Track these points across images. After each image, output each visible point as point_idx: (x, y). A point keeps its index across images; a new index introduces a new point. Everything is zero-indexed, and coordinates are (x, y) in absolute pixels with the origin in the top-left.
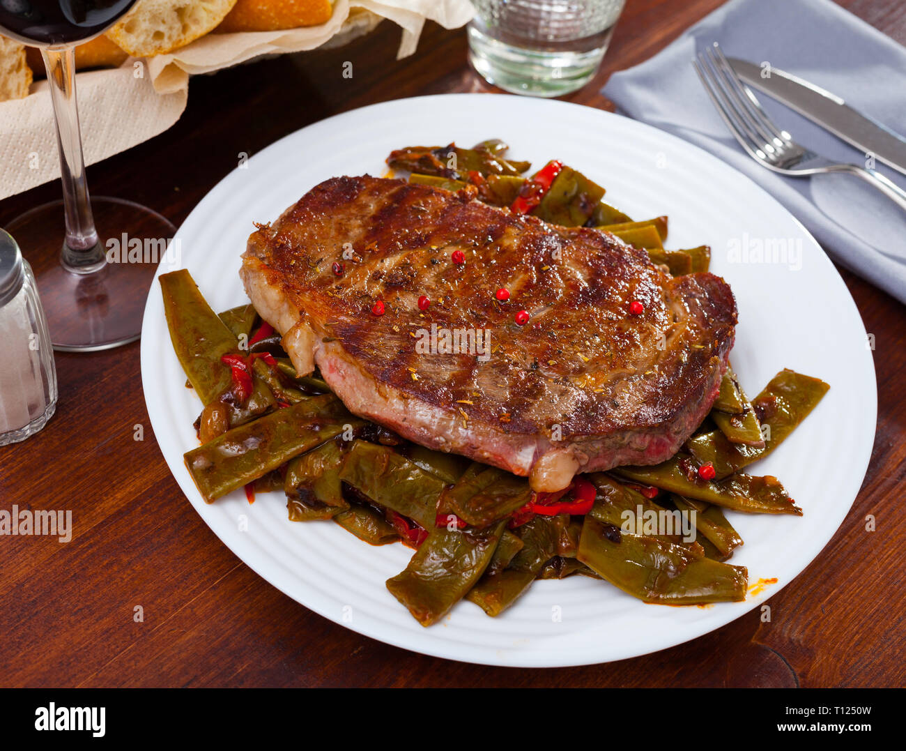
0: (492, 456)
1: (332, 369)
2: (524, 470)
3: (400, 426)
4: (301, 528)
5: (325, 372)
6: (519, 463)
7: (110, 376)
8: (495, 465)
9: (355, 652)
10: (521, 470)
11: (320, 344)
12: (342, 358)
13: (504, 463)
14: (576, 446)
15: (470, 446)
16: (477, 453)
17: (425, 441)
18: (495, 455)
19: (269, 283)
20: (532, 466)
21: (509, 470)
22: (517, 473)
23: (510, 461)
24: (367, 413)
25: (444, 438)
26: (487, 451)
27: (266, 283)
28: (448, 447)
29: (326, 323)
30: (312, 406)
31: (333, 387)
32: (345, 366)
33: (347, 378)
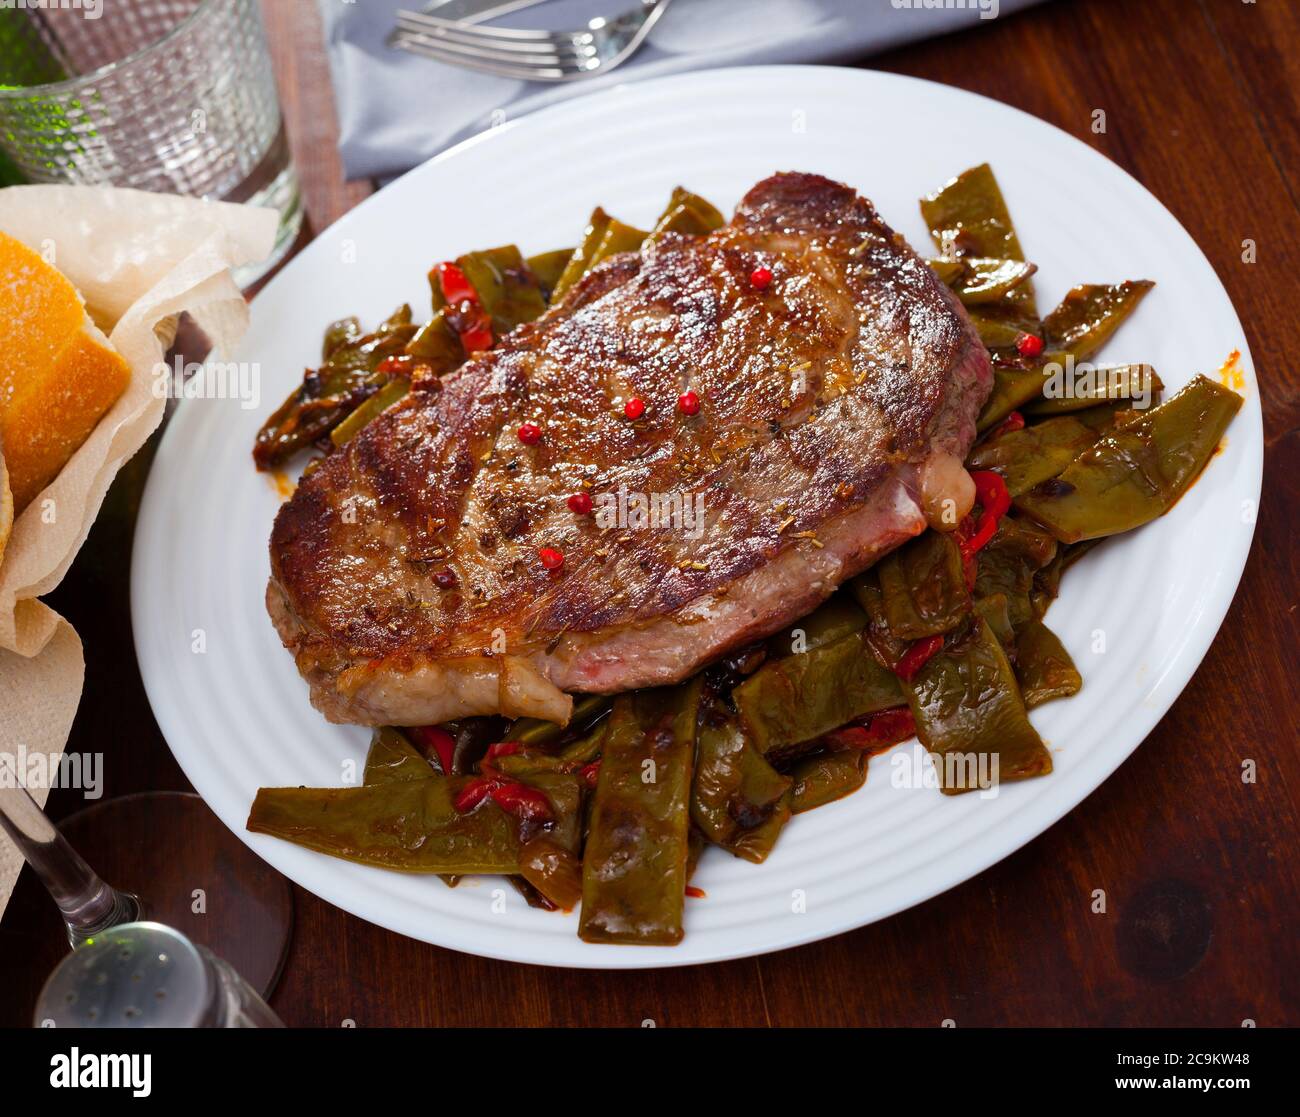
0: (881, 541)
1: (593, 670)
2: (919, 521)
3: (756, 625)
4: (778, 858)
5: (587, 684)
6: (910, 519)
7: (325, 1000)
8: (890, 549)
9: (994, 901)
10: (919, 524)
11: (547, 662)
12: (591, 645)
13: (899, 536)
14: (936, 439)
15: (850, 559)
16: (863, 556)
17: (801, 608)
18: (882, 537)
19: (406, 672)
20: (922, 509)
21: (909, 537)
22: (919, 532)
23: (901, 527)
24: (700, 659)
25: (816, 581)
26: (872, 542)
27: (399, 677)
28: (830, 586)
29: (524, 634)
30: (623, 731)
31: (620, 686)
32: (606, 649)
33: (626, 656)
